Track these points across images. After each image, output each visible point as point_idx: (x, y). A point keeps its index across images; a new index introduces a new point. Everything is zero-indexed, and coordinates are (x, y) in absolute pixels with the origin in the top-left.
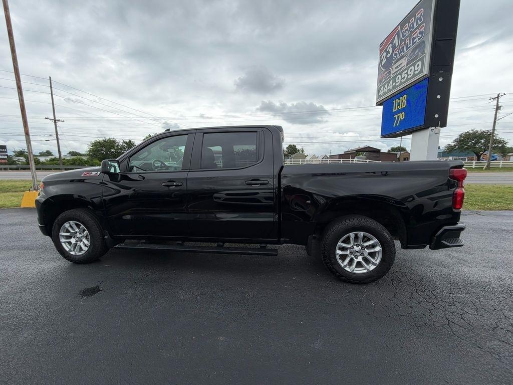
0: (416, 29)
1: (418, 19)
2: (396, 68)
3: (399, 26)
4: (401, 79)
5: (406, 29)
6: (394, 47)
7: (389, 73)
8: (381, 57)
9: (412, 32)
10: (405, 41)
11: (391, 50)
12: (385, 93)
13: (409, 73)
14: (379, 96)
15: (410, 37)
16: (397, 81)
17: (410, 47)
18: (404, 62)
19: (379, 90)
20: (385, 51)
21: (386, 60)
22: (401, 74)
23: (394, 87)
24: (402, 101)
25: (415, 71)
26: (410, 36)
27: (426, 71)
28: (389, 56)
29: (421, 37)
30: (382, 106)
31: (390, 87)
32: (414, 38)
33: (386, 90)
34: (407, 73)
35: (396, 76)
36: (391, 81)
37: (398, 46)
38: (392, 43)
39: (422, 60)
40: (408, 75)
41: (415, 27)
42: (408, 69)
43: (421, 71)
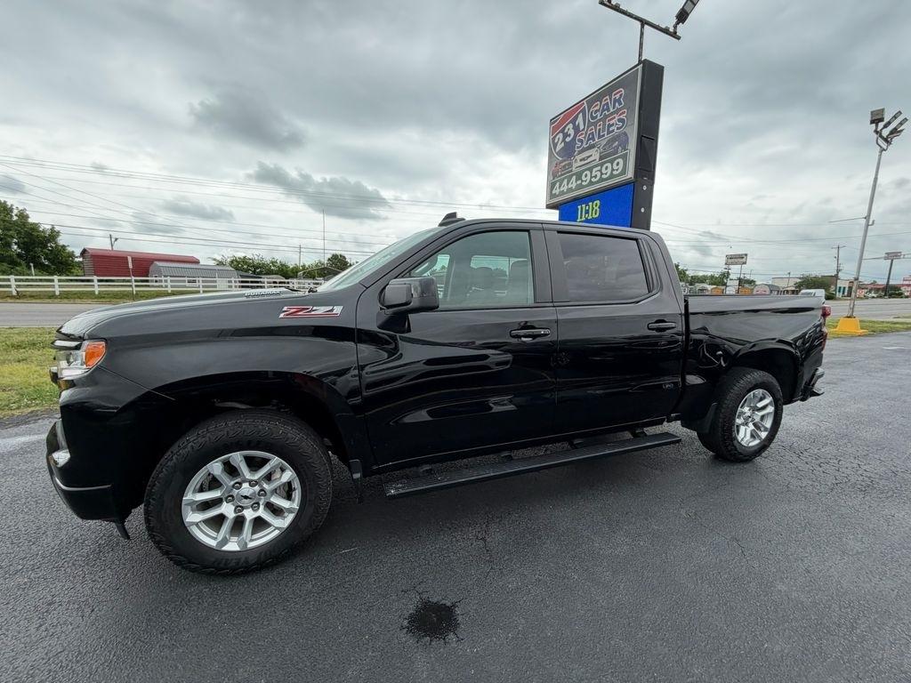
0: (612, 114)
1: (615, 101)
2: (581, 160)
3: (584, 101)
4: (591, 177)
5: (596, 109)
6: (576, 129)
7: (570, 165)
8: (554, 139)
9: (606, 116)
10: (595, 124)
11: (572, 132)
12: (562, 193)
13: (604, 171)
14: (551, 195)
15: (605, 123)
16: (584, 179)
17: (604, 135)
18: (595, 155)
19: (552, 186)
20: (562, 131)
21: (563, 144)
22: (590, 169)
23: (580, 187)
24: (593, 208)
25: (613, 170)
26: (603, 120)
27: (630, 174)
28: (568, 139)
29: (621, 127)
30: (558, 212)
31: (573, 186)
32: (610, 126)
33: (565, 189)
34: (600, 171)
35: (583, 171)
36: (574, 177)
37: (583, 129)
38: (573, 122)
39: (625, 157)
40: (602, 174)
41: (612, 110)
42: (602, 165)
43: (624, 172)
